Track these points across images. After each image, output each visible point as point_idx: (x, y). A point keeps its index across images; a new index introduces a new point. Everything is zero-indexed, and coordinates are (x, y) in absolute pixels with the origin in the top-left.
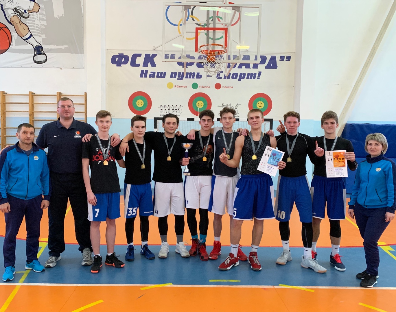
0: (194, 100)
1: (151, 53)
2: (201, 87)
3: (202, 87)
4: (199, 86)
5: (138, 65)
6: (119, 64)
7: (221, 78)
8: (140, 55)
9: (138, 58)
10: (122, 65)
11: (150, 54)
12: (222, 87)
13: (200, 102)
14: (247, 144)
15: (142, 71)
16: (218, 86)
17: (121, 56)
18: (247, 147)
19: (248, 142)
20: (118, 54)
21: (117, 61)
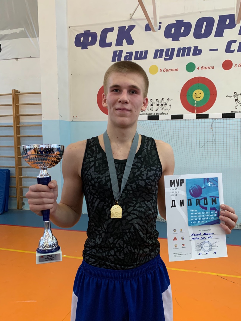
0: (190, 88)
1: (127, 25)
2: (200, 68)
3: (203, 68)
4: (197, 67)
5: (110, 45)
6: (84, 46)
7: (233, 51)
8: (111, 30)
9: (109, 34)
10: (88, 47)
11: (125, 27)
12: (234, 65)
13: (198, 91)
14: (93, 168)
15: (115, 52)
16: (227, 65)
17: (87, 34)
18: (93, 179)
19: (94, 165)
20: (83, 32)
21: (82, 41)
